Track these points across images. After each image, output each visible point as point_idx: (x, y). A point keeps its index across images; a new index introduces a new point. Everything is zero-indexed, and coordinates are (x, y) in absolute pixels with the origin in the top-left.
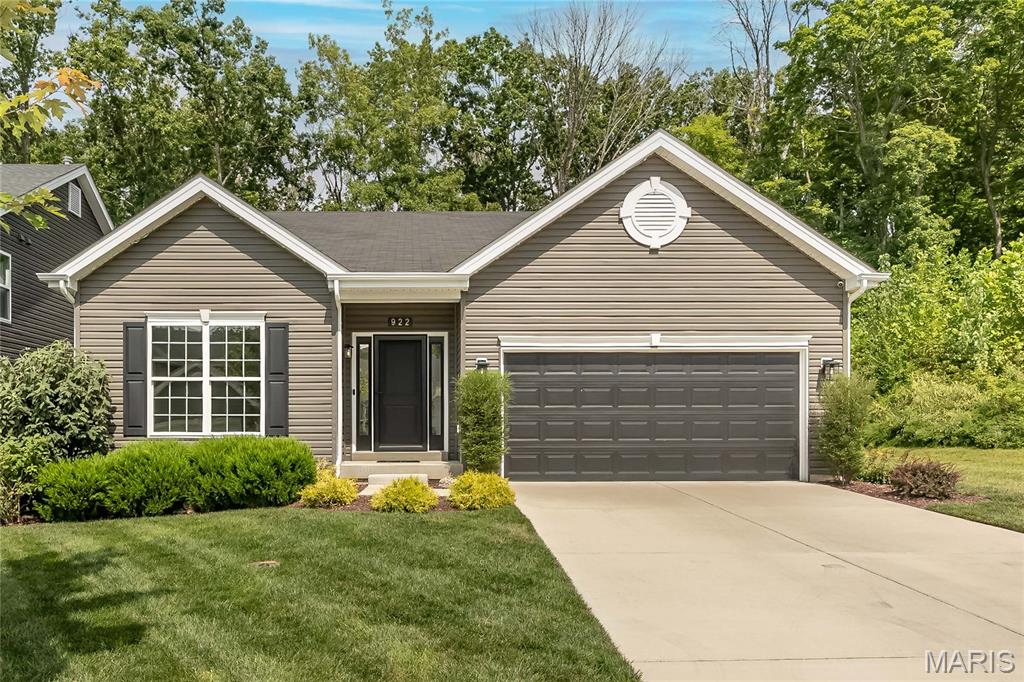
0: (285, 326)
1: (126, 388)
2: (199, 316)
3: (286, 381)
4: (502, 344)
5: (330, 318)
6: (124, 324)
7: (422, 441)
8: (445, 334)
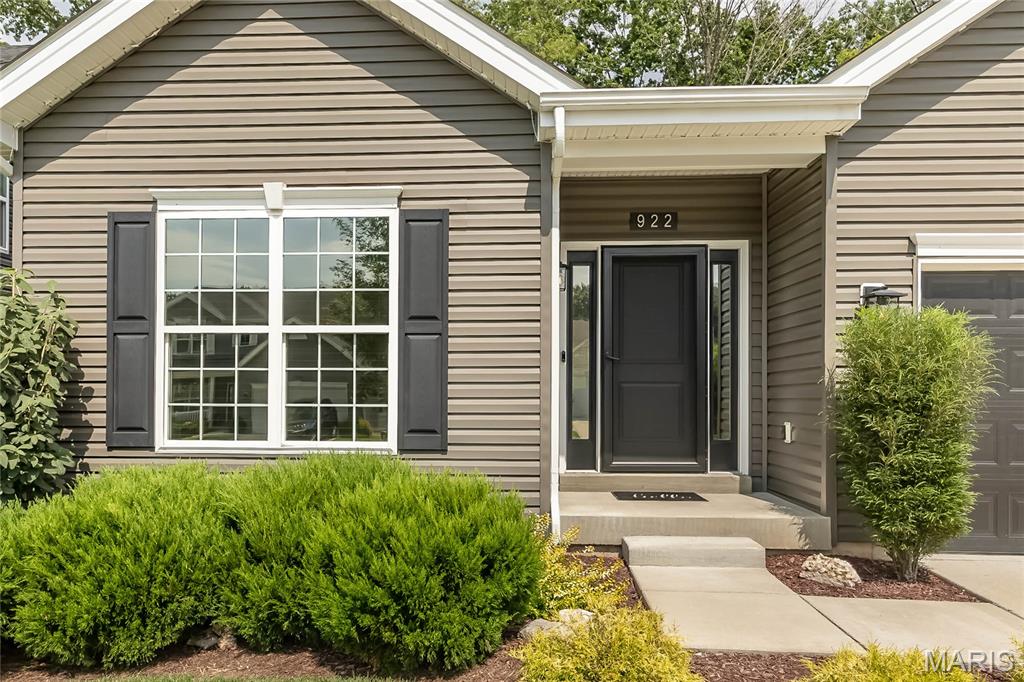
0: (441, 217)
1: (113, 349)
2: (262, 198)
3: (443, 335)
4: (920, 251)
5: (535, 200)
6: (111, 215)
7: (696, 452)
8: (743, 246)
